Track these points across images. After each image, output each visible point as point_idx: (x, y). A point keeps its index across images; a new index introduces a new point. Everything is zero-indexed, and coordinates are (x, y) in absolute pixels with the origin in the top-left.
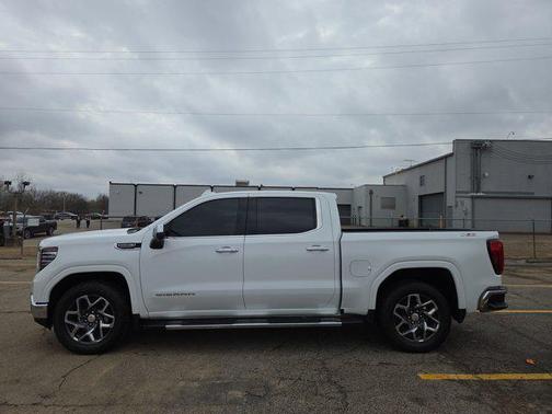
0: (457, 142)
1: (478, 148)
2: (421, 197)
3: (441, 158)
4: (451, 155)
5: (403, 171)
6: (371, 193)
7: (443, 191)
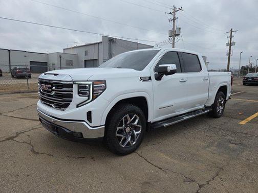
0: (104, 37)
1: (111, 41)
2: (85, 61)
3: (96, 43)
4: (101, 42)
5: (75, 47)
6: (60, 57)
7: (97, 58)
